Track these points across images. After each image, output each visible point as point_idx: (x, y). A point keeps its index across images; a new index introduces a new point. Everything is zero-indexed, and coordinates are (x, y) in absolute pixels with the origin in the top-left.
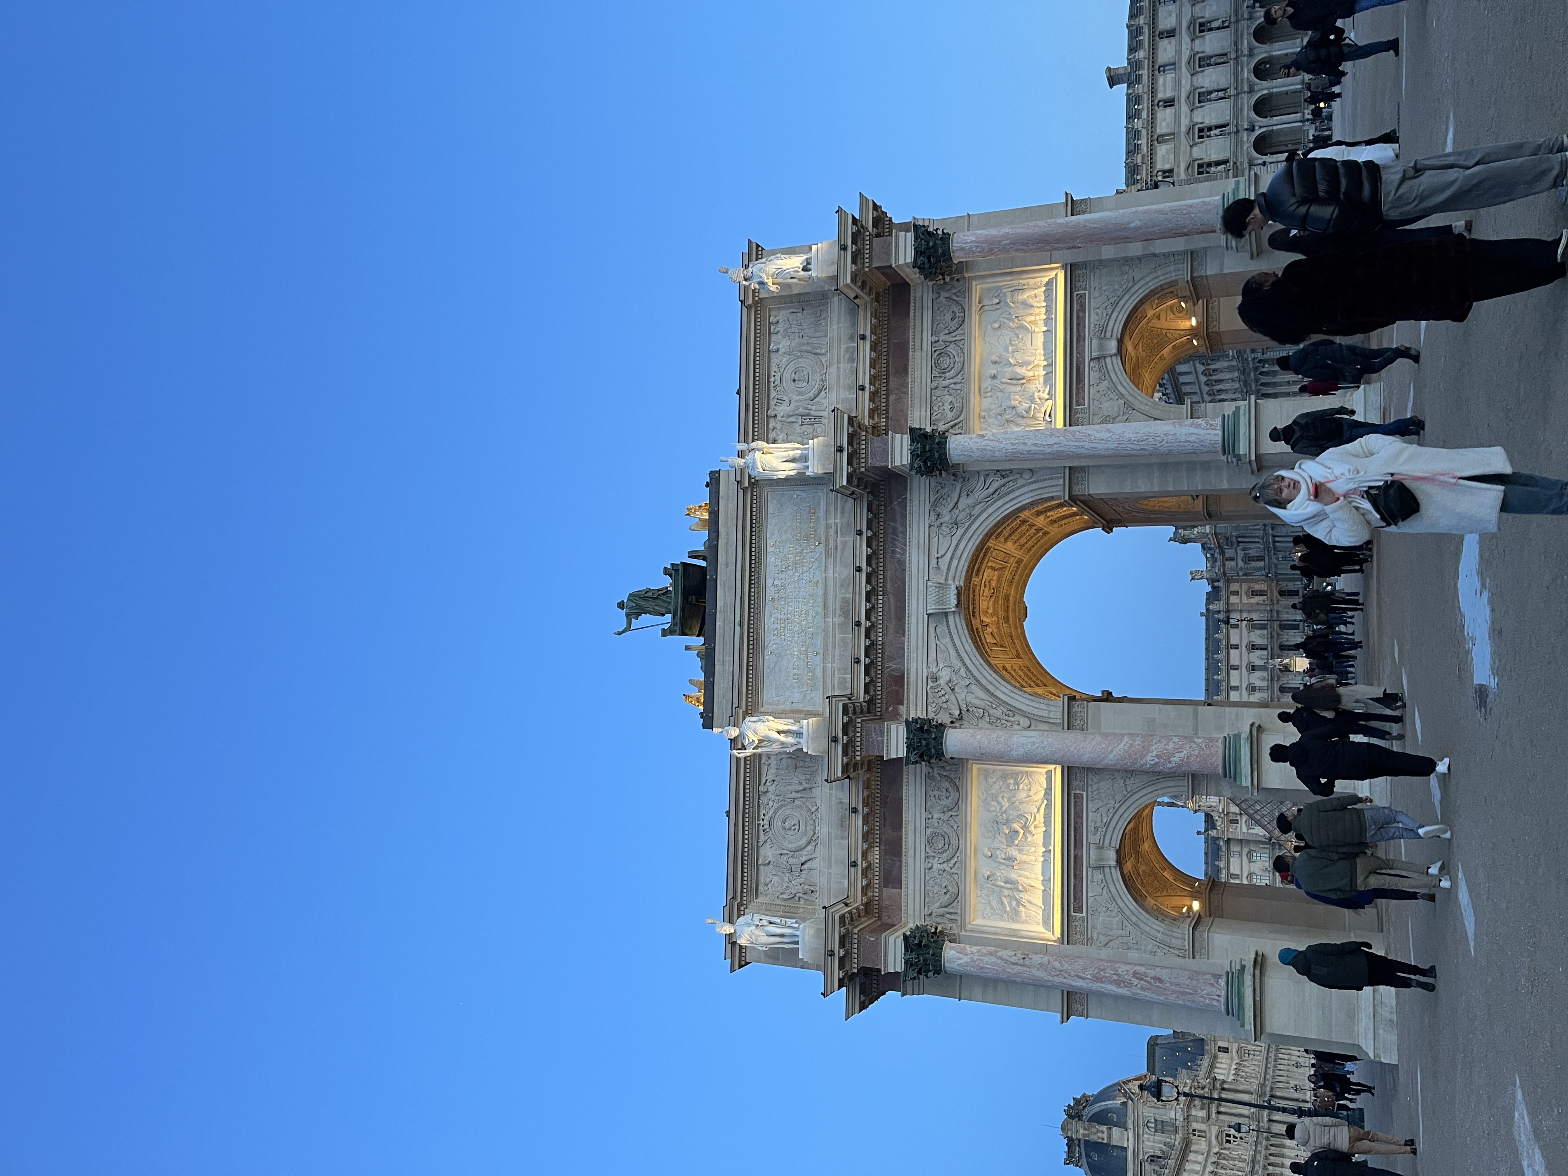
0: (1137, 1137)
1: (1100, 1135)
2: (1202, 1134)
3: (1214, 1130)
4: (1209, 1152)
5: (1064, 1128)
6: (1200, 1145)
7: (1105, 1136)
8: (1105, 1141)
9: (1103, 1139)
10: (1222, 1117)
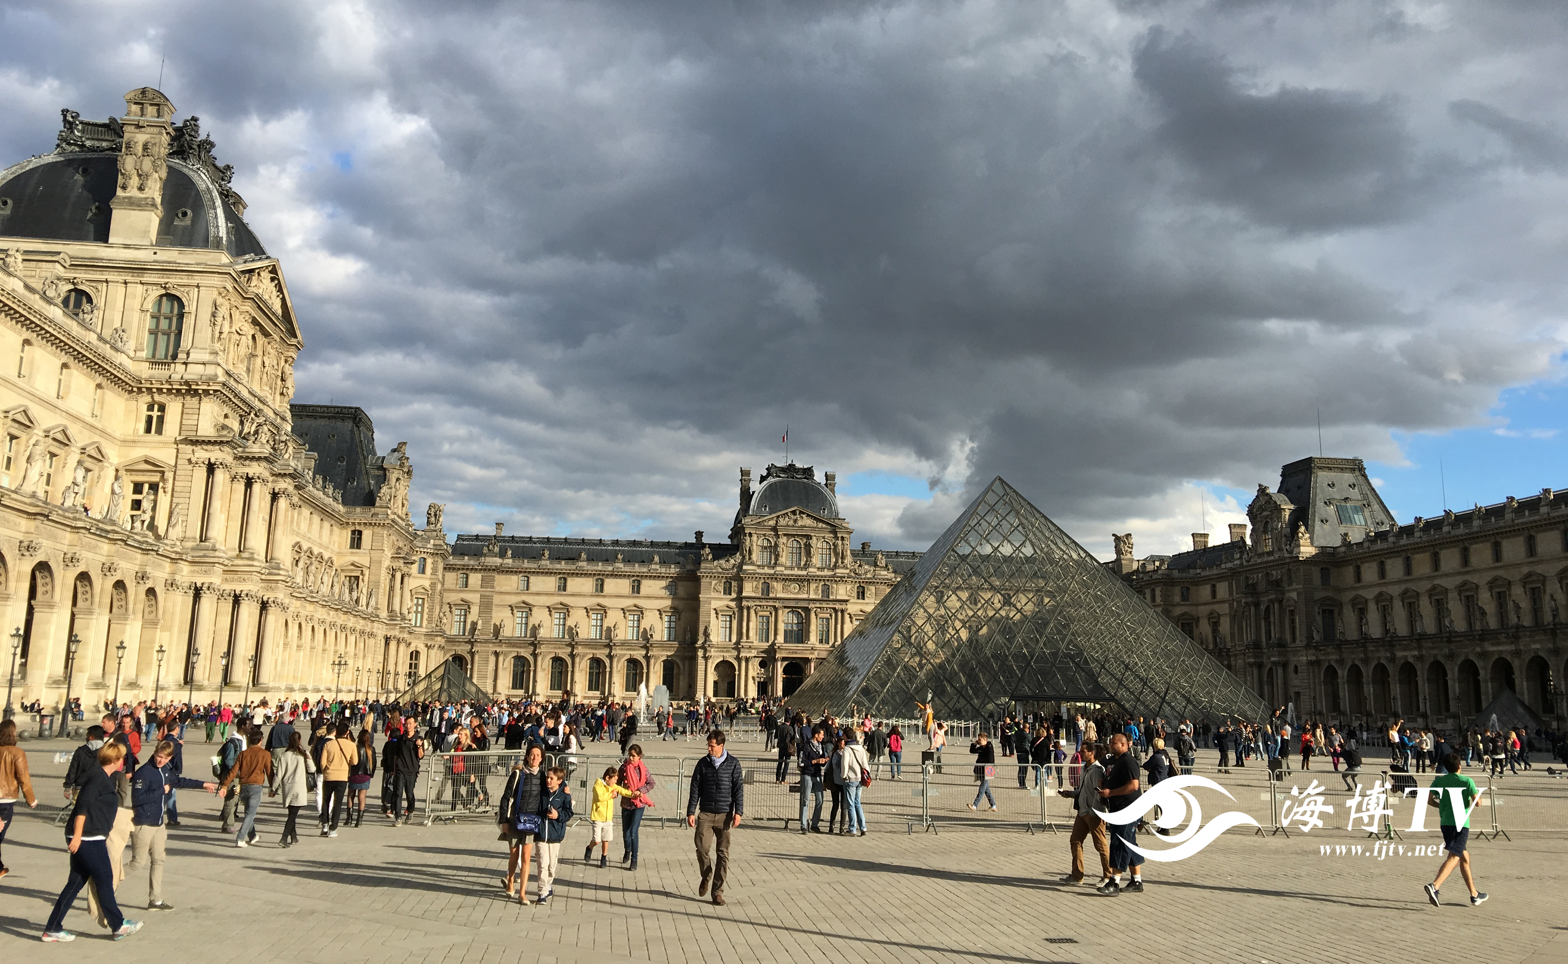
0: (138, 269)
1: (137, 183)
2: (153, 425)
3: (167, 456)
4: (104, 432)
6: (122, 413)
10: (200, 474)
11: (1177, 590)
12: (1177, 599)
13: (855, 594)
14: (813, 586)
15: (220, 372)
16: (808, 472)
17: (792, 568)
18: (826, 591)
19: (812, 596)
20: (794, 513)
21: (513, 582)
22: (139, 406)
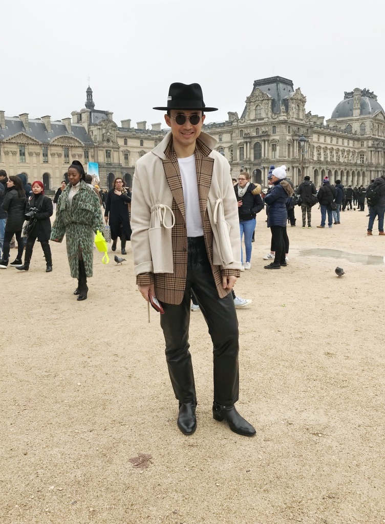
0: (358, 120)
1: (356, 105)
2: (362, 145)
3: (365, 150)
4: (355, 148)
5: (357, 90)
6: (357, 145)
7: (356, 107)
8: (354, 107)
10: (370, 152)
15: (371, 135)
22: (360, 143)
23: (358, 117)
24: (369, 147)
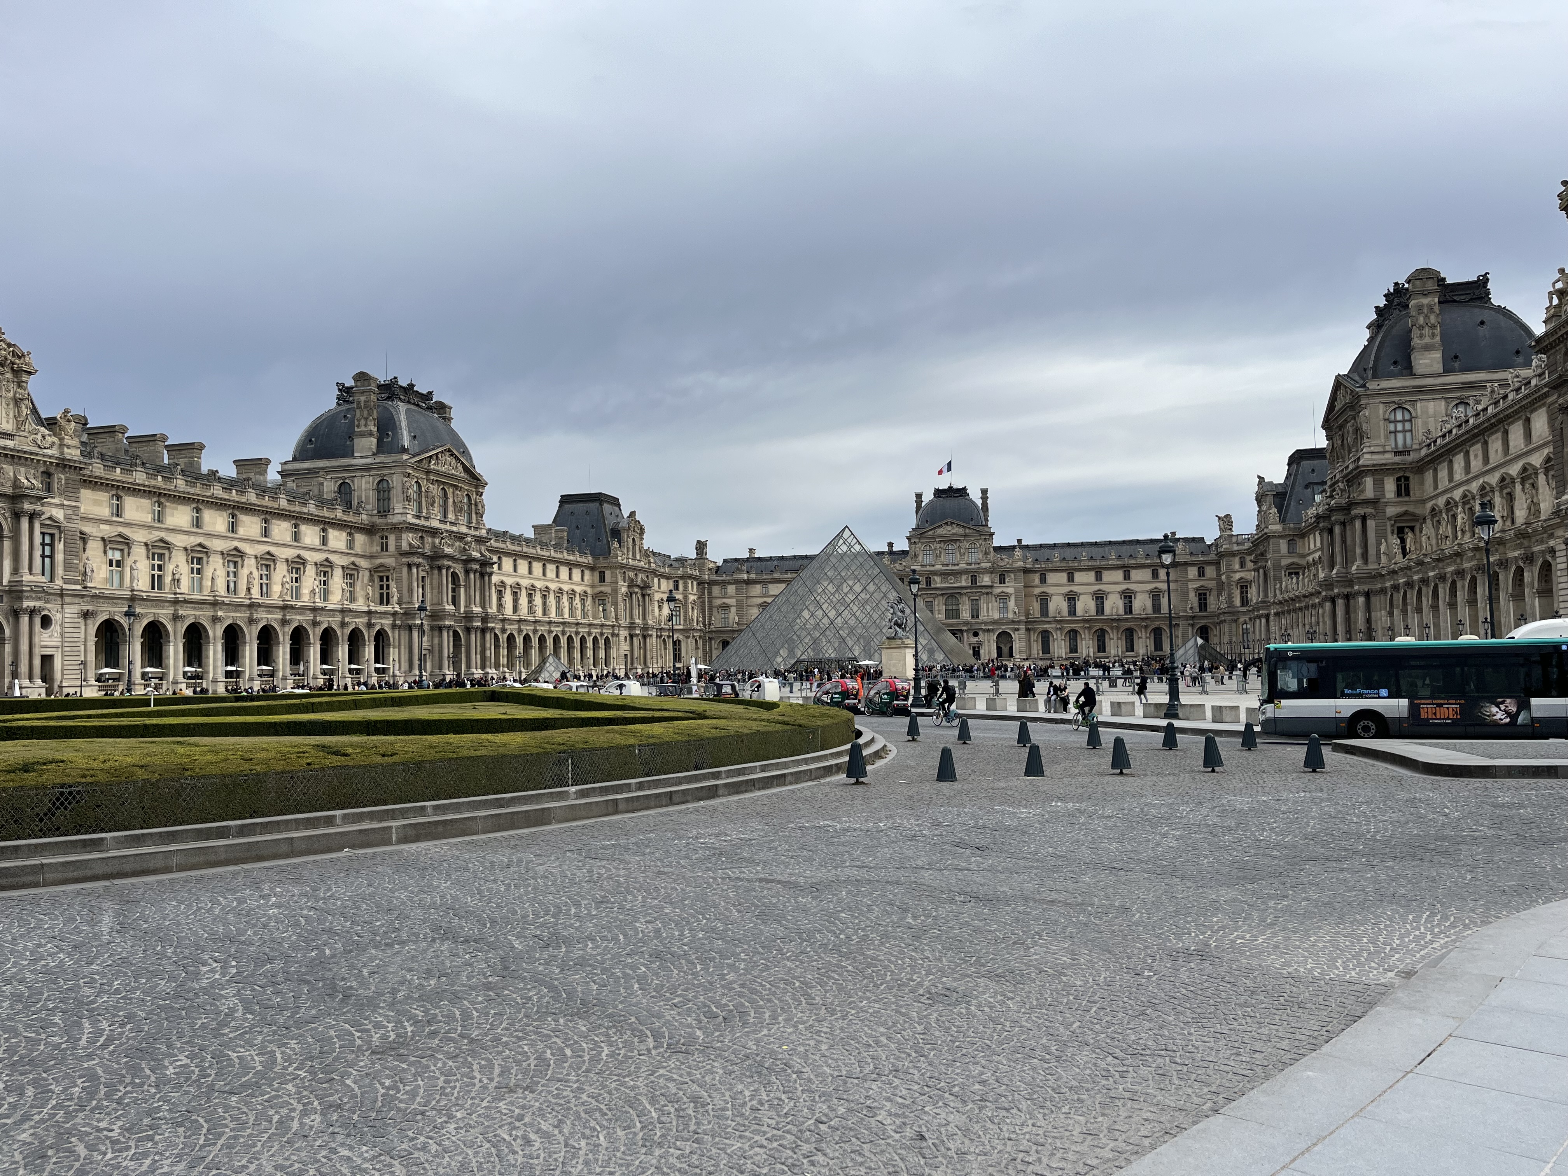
0: (367, 469)
1: (363, 422)
2: (384, 548)
3: (390, 561)
4: (356, 555)
5: (362, 377)
6: (365, 544)
7: (363, 428)
8: (356, 429)
9: (358, 426)
10: (405, 570)
11: (1237, 560)
12: (1237, 567)
13: (997, 580)
14: (964, 577)
15: (409, 516)
16: (962, 492)
17: (947, 565)
18: (974, 580)
19: (963, 583)
20: (946, 524)
21: (757, 589)
22: (377, 538)
23: (369, 461)
24: (403, 554)
